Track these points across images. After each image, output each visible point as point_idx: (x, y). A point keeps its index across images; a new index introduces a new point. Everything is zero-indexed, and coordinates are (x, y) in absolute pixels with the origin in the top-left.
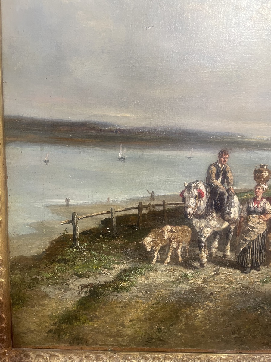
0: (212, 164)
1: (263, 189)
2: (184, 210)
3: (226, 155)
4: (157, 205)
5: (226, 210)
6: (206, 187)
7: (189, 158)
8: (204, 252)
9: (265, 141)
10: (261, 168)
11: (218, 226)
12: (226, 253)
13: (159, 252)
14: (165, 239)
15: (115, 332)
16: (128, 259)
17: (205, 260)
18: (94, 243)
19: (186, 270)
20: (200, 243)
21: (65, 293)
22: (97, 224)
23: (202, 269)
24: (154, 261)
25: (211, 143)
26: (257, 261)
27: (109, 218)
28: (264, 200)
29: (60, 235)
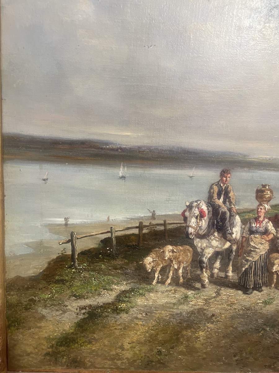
0: (214, 184)
1: (265, 209)
2: (186, 230)
3: (228, 174)
4: (158, 225)
5: (228, 230)
6: (207, 207)
7: (191, 177)
8: (206, 272)
9: (267, 160)
10: (263, 187)
11: (220, 246)
12: (228, 274)
13: (159, 272)
14: (165, 260)
15: (113, 355)
16: (128, 280)
17: (207, 281)
18: (93, 263)
19: (188, 291)
20: (201, 263)
21: (63, 315)
22: (97, 244)
23: (203, 290)
24: (155, 282)
25: (213, 162)
26: (259, 282)
27: (109, 238)
28: (266, 220)
29: (58, 255)
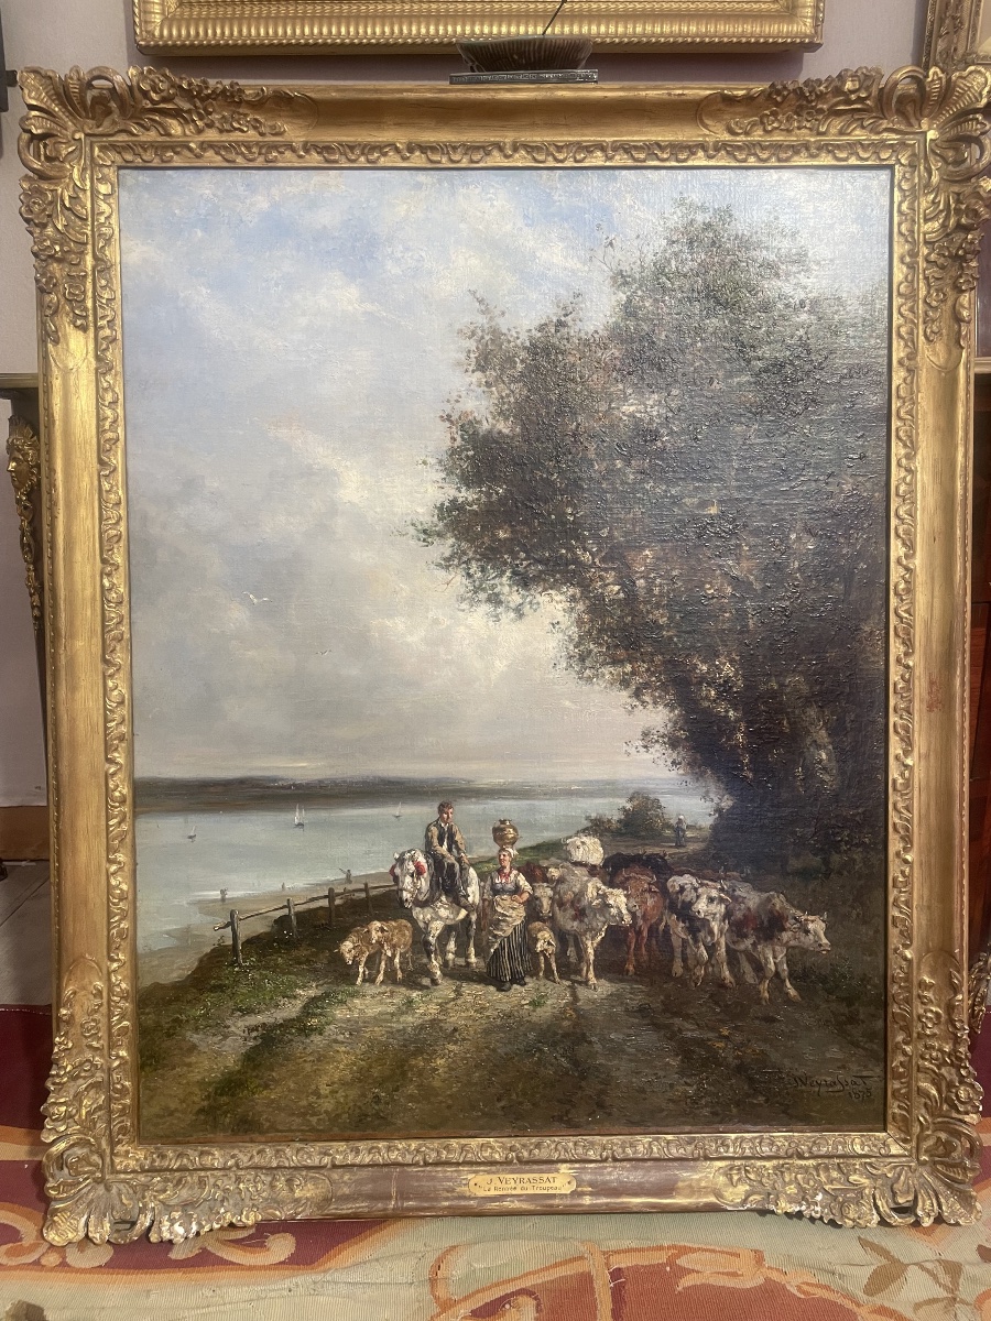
0: (431, 824)
1: (510, 855)
2: (398, 896)
3: (449, 808)
4: (357, 891)
5: (461, 891)
6: (425, 858)
8: (436, 960)
9: (501, 785)
10: (501, 824)
11: (451, 916)
12: (469, 960)
13: (366, 963)
14: (372, 944)
15: (304, 1107)
16: (318, 980)
17: (439, 973)
18: (265, 956)
19: (411, 992)
20: (427, 946)
21: (223, 1042)
22: (269, 926)
24: (359, 979)
25: (426, 793)
26: (519, 970)
27: (286, 915)
28: (515, 872)
29: (213, 947)
